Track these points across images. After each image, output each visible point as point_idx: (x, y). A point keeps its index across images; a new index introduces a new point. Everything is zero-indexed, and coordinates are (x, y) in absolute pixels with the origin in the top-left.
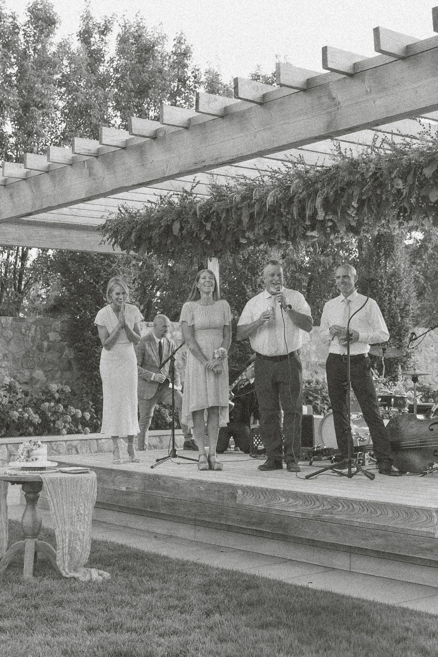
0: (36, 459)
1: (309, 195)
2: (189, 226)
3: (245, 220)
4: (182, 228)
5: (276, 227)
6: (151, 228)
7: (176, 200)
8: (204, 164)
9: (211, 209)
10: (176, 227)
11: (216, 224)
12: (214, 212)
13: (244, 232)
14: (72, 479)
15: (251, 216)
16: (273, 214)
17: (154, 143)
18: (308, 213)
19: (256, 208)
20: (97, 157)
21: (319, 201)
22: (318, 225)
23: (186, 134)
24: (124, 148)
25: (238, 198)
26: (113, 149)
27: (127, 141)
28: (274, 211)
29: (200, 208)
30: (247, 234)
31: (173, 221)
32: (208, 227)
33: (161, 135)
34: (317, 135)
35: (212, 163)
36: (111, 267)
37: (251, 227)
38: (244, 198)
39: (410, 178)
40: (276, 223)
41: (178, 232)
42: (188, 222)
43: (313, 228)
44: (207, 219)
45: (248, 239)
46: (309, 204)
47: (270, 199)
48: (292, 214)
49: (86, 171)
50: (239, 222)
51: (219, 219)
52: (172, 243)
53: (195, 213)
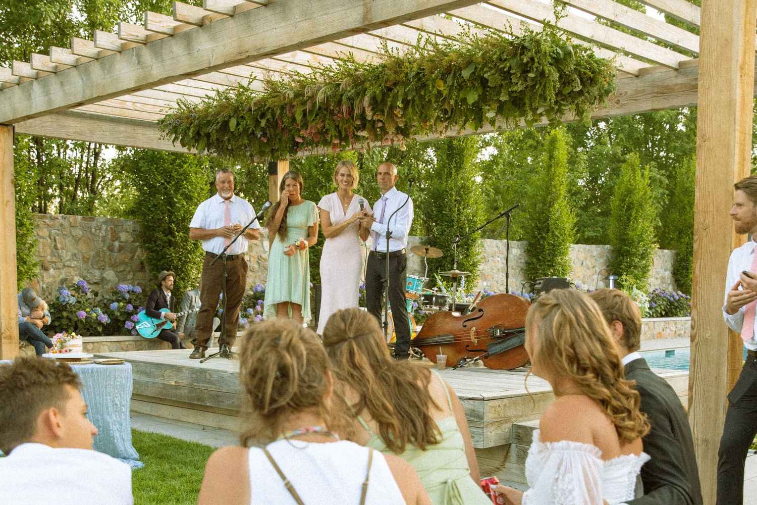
0: (70, 350)
1: (358, 94)
2: (245, 123)
3: (299, 117)
4: (238, 124)
5: (327, 126)
6: (209, 123)
7: (232, 95)
8: (248, 54)
9: (265, 105)
10: (233, 123)
11: (271, 120)
12: (269, 108)
13: (299, 130)
14: (105, 370)
15: (305, 114)
16: (325, 112)
17: (200, 30)
18: (357, 111)
19: (308, 106)
20: (145, 44)
21: (366, 100)
22: (368, 125)
23: (231, 22)
24: (171, 36)
25: (291, 94)
26: (162, 36)
27: (175, 28)
28: (326, 109)
29: (255, 104)
30: (301, 133)
31: (230, 117)
32: (263, 123)
33: (207, 22)
34: (353, 27)
35: (255, 53)
36: (182, 167)
37: (305, 125)
38: (297, 95)
39: (450, 80)
40: (327, 122)
41: (234, 127)
42: (245, 118)
43: (363, 127)
44: (263, 115)
45: (303, 138)
46: (357, 102)
47: (320, 97)
48: (343, 113)
49: (135, 59)
50: (294, 120)
51: (273, 115)
52: (229, 140)
53: (250, 110)
